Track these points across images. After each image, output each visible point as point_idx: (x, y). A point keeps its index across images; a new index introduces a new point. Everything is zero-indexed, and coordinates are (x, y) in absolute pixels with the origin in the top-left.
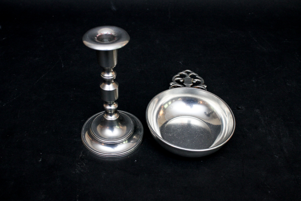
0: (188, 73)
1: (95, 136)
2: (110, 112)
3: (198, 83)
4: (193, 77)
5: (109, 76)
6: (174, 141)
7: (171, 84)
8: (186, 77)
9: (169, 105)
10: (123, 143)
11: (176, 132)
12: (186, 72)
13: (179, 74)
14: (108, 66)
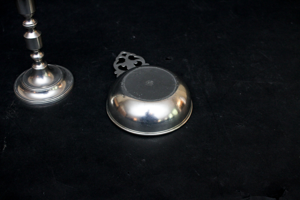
1: (25, 86)
2: (37, 61)
5: (30, 23)
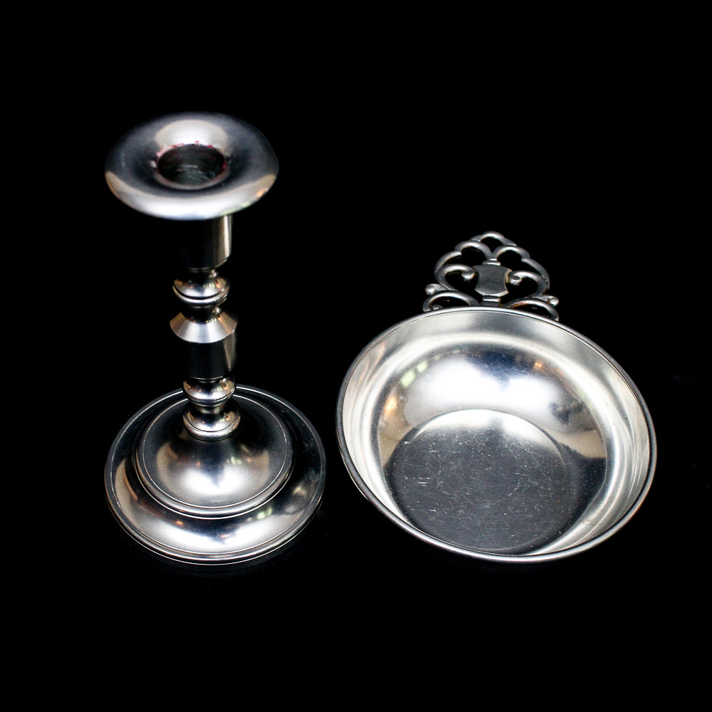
0: (493, 244)
3: (528, 288)
4: (511, 261)
6: (437, 507)
7: (431, 291)
8: (484, 263)
9: (418, 375)
10: (255, 519)
11: (442, 473)
12: (485, 241)
13: (457, 250)
14: (200, 265)
